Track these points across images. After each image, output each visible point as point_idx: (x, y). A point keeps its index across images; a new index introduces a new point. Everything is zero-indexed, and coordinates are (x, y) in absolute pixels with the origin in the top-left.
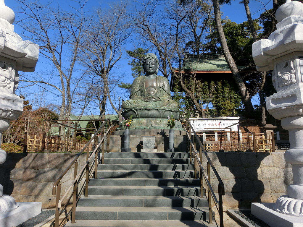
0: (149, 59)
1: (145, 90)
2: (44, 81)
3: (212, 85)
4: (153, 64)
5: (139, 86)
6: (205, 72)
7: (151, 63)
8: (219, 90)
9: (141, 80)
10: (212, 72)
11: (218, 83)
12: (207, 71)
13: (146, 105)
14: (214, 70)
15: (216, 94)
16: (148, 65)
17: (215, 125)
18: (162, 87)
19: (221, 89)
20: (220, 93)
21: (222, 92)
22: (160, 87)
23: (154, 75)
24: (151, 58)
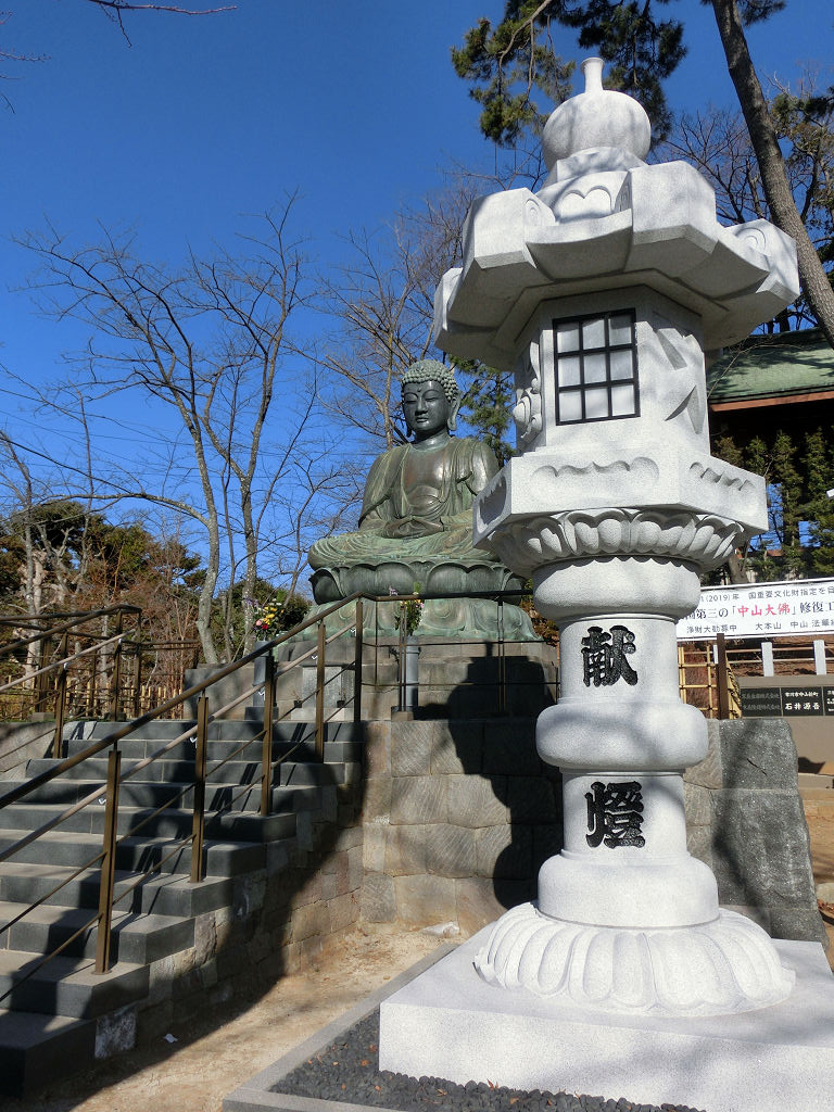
0: (414, 382)
1: (404, 497)
2: (147, 493)
3: (782, 450)
4: (428, 400)
5: (383, 483)
6: (772, 402)
7: (421, 394)
8: (814, 468)
9: (391, 464)
10: (800, 399)
11: (810, 440)
12: (780, 393)
13: (387, 548)
14: (810, 389)
15: (798, 485)
16: (412, 406)
17: (764, 612)
18: (464, 479)
19: (820, 463)
20: (817, 482)
21: (828, 473)
22: (459, 481)
23: (440, 437)
24: (420, 380)
